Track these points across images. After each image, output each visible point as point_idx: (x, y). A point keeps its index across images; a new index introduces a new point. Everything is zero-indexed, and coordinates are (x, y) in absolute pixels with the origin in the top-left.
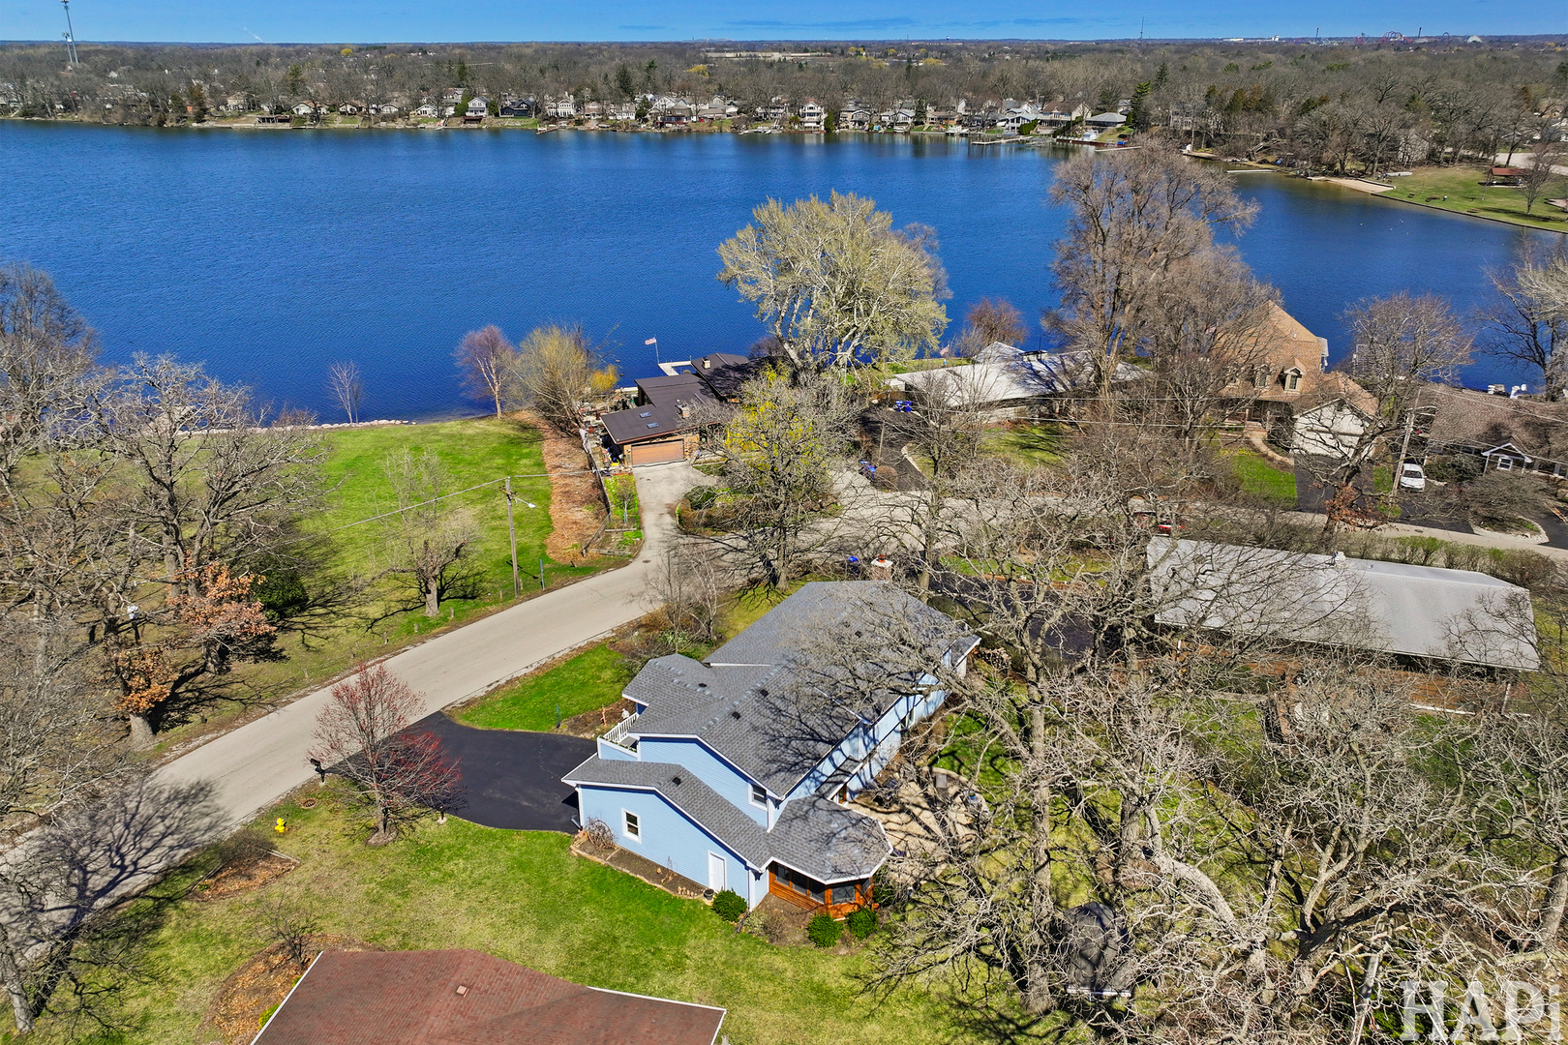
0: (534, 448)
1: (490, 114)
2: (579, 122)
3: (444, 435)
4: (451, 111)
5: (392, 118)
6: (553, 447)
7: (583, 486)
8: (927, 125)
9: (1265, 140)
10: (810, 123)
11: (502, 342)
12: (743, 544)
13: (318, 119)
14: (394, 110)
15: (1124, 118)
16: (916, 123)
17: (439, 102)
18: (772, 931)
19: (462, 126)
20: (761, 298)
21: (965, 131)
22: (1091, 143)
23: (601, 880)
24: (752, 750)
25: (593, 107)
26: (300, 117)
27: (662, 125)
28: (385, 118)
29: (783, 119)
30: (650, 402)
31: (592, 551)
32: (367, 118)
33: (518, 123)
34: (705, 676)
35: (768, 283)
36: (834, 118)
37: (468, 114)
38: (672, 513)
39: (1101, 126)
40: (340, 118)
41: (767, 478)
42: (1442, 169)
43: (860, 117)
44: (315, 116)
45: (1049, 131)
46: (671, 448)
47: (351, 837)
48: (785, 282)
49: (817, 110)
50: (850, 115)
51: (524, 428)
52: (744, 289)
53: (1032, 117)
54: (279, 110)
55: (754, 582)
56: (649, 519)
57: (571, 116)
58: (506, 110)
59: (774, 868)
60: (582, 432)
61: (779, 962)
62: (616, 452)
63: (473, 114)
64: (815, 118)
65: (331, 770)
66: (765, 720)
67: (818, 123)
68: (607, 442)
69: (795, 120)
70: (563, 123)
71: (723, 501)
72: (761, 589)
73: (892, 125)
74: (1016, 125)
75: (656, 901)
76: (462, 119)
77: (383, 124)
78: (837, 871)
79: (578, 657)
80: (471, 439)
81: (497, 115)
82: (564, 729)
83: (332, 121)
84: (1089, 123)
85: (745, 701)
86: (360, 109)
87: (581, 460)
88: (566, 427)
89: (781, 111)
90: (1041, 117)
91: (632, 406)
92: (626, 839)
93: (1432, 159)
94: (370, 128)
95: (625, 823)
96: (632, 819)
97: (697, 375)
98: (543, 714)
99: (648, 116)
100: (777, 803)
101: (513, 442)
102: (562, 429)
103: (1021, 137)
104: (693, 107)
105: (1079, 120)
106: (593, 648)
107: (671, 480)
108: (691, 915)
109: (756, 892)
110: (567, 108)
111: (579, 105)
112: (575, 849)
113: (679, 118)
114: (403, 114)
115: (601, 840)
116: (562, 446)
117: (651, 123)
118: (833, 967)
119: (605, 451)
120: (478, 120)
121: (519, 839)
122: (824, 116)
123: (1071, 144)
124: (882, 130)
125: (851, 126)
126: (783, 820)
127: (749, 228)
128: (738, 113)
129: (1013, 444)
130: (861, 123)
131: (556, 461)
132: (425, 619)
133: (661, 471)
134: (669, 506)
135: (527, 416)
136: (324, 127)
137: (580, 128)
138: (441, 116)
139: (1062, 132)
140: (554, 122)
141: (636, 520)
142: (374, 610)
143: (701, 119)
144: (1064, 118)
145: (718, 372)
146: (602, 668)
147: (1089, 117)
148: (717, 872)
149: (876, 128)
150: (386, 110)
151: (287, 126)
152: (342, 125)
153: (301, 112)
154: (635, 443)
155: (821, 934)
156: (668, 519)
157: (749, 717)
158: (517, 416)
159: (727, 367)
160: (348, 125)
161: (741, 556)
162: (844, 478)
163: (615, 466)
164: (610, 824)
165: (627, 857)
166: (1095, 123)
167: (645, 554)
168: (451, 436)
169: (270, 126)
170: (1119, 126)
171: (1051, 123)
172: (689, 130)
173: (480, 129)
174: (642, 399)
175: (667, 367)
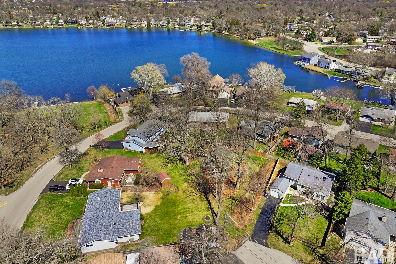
0: (103, 105)
1: (65, 24)
2: (88, 25)
3: (87, 104)
4: (54, 23)
5: (39, 25)
6: (106, 105)
7: (113, 110)
8: (170, 25)
9: (238, 30)
10: (144, 25)
11: (95, 88)
12: (139, 117)
13: (19, 25)
14: (39, 23)
15: (212, 24)
16: (168, 25)
17: (51, 20)
18: (146, 154)
19: (58, 27)
20: (138, 81)
21: (179, 27)
22: (205, 30)
23: (127, 152)
24: (142, 136)
25: (91, 21)
26: (14, 25)
27: (109, 26)
28: (37, 25)
29: (137, 24)
30: (121, 97)
31: (117, 120)
32: (32, 25)
33: (72, 26)
34: (136, 130)
35: (139, 79)
36: (149, 24)
37: (59, 24)
38: (127, 114)
39: (207, 26)
40: (25, 25)
41: (141, 108)
42: (268, 38)
43: (155, 23)
44: (18, 25)
45: (196, 27)
46: (126, 104)
47: (97, 152)
48: (141, 78)
49: (145, 22)
50: (153, 23)
51: (100, 102)
52: (135, 80)
53: (193, 24)
54: (7, 23)
55: (141, 122)
56: (124, 115)
57: (85, 24)
58: (68, 22)
59: (146, 148)
60: (111, 102)
61: (147, 156)
62: (117, 105)
63: (60, 24)
64: (145, 24)
65: (92, 146)
66: (143, 134)
67: (145, 25)
68: (115, 103)
69: (140, 25)
70: (84, 26)
71: (135, 111)
72: (142, 123)
73: (162, 25)
74: (189, 25)
75: (134, 153)
76: (57, 25)
77: (37, 27)
78: (152, 147)
79: (119, 133)
80: (91, 104)
81: (67, 24)
82: (119, 140)
83: (23, 26)
84: (204, 25)
85: (141, 132)
86: (30, 23)
87: (111, 107)
88: (108, 101)
89: (137, 22)
90: (194, 24)
91: (118, 97)
92: (129, 148)
93: (267, 35)
94: (34, 28)
95: (129, 146)
96: (130, 146)
97: (128, 91)
98: (116, 139)
99: (105, 24)
100: (145, 141)
101: (99, 104)
102: (106, 102)
103: (191, 29)
104: (115, 21)
105: (203, 25)
106: (120, 131)
107: (127, 109)
108: (137, 153)
109: (144, 150)
110: (84, 22)
111: (87, 21)
112: (124, 150)
113: (112, 24)
114: (42, 24)
115: (126, 149)
116: (107, 105)
117: (106, 25)
118: (152, 156)
119: (115, 105)
120: (62, 25)
121: (117, 150)
122: (147, 23)
123: (201, 30)
124: (160, 27)
125: (153, 26)
126: (146, 143)
127: (135, 70)
128: (126, 22)
129: (179, 99)
130: (155, 25)
131: (107, 107)
132: (96, 130)
133: (125, 107)
134: (127, 113)
135: (100, 100)
136: (21, 27)
137: (88, 27)
138: (52, 24)
139: (199, 27)
140: (82, 25)
141: (122, 115)
142: (88, 130)
143: (118, 25)
144: (199, 24)
145: (131, 91)
146: (122, 133)
147: (204, 24)
148: (140, 149)
149: (159, 26)
150: (37, 23)
151: (11, 27)
152: (26, 27)
153: (14, 24)
154: (120, 104)
155: (151, 153)
156: (127, 115)
157: (142, 133)
158: (98, 100)
159: (133, 90)
160: (28, 27)
161: (139, 119)
162: (152, 106)
163: (117, 107)
164: (127, 147)
165: (129, 150)
166: (206, 25)
167: (125, 119)
168: (88, 104)
169: (6, 27)
170: (211, 26)
171: (197, 25)
172: (115, 27)
173: (63, 28)
174: (119, 96)
175: (122, 89)
